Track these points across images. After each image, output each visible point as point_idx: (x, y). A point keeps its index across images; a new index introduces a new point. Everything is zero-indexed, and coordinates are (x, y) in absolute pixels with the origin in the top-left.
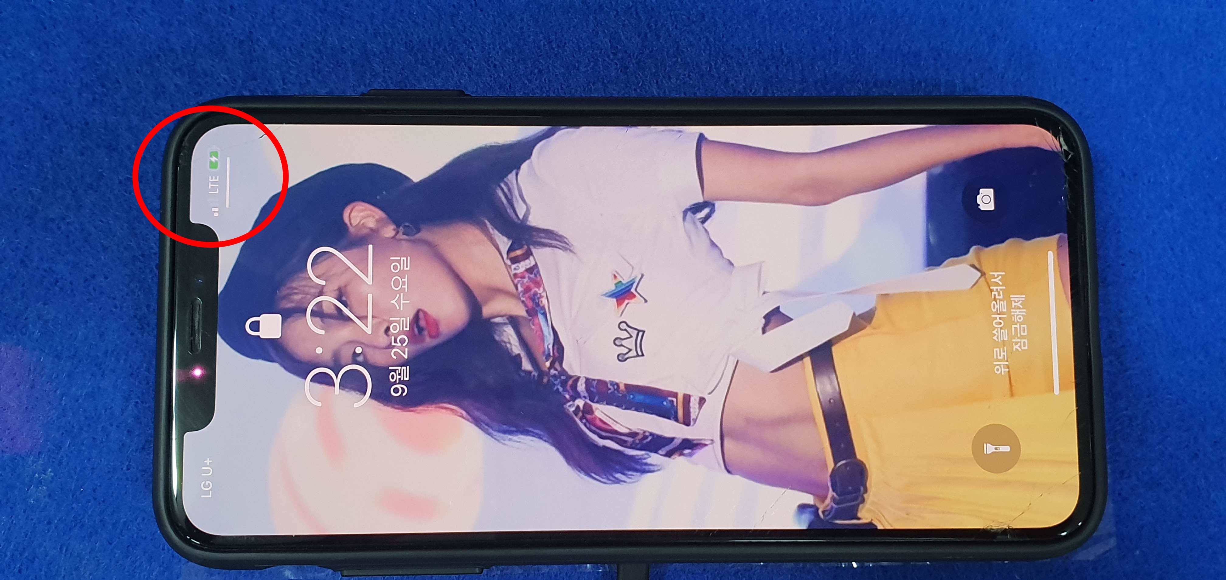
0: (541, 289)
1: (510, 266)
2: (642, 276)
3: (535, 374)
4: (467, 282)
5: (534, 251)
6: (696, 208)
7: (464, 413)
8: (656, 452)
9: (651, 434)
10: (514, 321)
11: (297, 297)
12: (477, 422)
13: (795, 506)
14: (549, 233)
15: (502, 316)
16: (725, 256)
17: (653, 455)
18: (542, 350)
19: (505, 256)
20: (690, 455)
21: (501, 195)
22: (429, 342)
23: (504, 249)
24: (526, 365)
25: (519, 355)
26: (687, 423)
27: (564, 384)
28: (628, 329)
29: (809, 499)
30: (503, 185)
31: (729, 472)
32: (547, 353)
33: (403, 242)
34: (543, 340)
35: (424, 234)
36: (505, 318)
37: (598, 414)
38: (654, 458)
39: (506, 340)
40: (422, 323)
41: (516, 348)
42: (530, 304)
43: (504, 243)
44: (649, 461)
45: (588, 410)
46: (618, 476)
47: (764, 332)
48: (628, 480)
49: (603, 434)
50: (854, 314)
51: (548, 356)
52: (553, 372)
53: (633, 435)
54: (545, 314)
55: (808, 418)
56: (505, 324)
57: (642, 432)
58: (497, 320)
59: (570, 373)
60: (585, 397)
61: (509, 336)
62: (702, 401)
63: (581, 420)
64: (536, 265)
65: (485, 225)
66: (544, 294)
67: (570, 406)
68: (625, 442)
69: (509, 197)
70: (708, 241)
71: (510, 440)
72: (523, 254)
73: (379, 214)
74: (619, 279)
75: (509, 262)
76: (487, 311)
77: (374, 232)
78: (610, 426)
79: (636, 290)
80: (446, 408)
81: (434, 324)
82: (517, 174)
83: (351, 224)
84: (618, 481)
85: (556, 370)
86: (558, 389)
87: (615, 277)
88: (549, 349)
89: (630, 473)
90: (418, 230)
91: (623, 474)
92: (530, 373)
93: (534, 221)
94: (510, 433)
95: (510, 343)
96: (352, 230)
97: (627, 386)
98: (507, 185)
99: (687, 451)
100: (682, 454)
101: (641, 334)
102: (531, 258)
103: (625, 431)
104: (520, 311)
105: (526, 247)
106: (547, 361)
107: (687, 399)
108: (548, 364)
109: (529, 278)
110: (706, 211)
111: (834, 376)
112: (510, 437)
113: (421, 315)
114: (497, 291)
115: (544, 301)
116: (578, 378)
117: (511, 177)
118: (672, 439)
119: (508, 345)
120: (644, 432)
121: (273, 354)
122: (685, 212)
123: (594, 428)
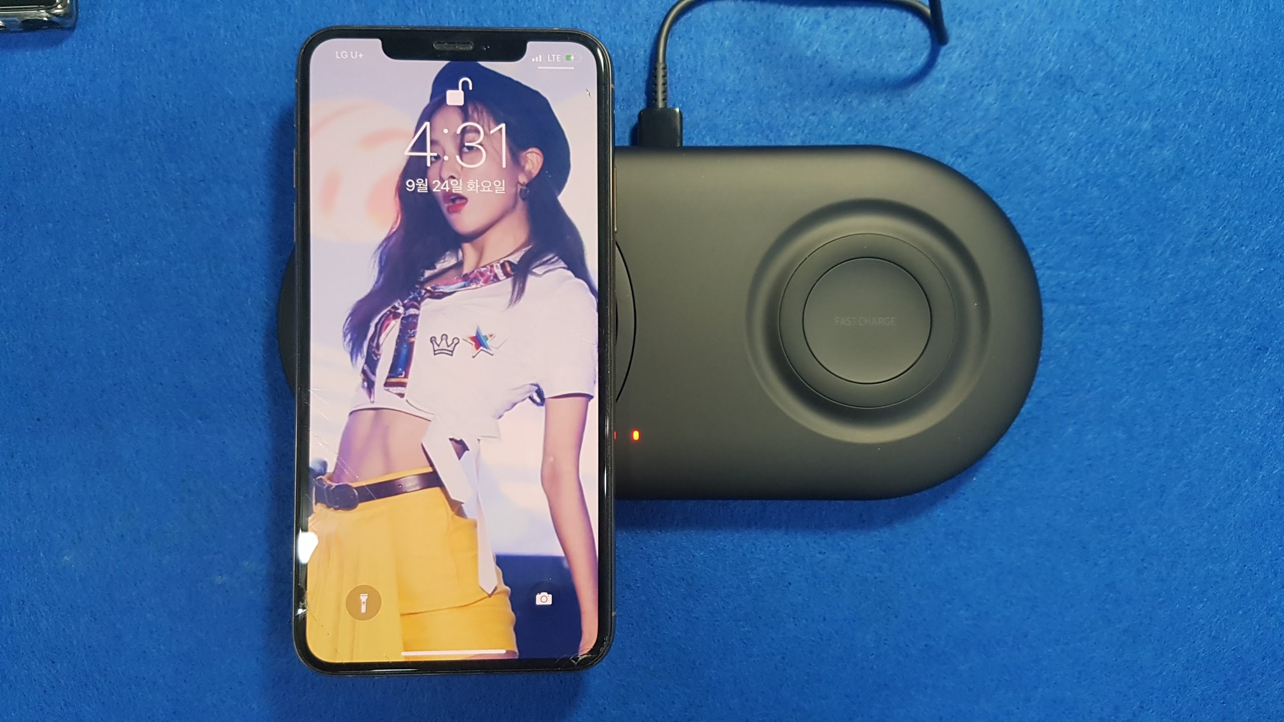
0: (483, 284)
1: (498, 263)
2: (492, 355)
3: (422, 279)
4: (488, 233)
5: (510, 279)
6: (540, 393)
7: (394, 230)
8: (366, 363)
9: (378, 360)
10: (459, 265)
11: (476, 116)
12: (388, 239)
13: (326, 460)
14: (522, 290)
15: (463, 257)
16: (506, 413)
17: (363, 361)
18: (439, 284)
19: (506, 259)
20: (363, 387)
21: (550, 256)
22: (444, 206)
23: (510, 259)
24: (428, 273)
25: (435, 268)
26: (387, 384)
27: (415, 299)
28: (453, 345)
29: (330, 469)
30: (556, 258)
31: (351, 413)
32: (437, 287)
33: (515, 189)
34: (446, 285)
35: (521, 204)
36: (462, 258)
37: (393, 322)
38: (361, 361)
39: (446, 259)
40: (458, 202)
41: (440, 266)
42: (472, 276)
43: (515, 259)
44: (359, 358)
45: (396, 316)
46: (349, 337)
47: (451, 439)
48: (345, 343)
49: (379, 326)
50: (463, 503)
51: (434, 288)
52: (423, 291)
53: (378, 347)
54: (465, 286)
55: (388, 470)
56: (458, 258)
57: (380, 353)
58: (460, 253)
59: (422, 304)
60: (405, 314)
61: (449, 261)
62: (402, 395)
63: (389, 311)
64: (499, 280)
65: (528, 246)
66: (479, 286)
67: (399, 303)
68: (373, 341)
69: (549, 262)
71: (375, 261)
72: (507, 271)
73: (535, 172)
74: (490, 339)
75: (501, 262)
76: (467, 246)
77: (523, 169)
78: (385, 330)
79: (482, 350)
80: (397, 218)
81: (456, 209)
82: (564, 268)
83: (529, 153)
84: (345, 336)
85: (425, 294)
86: (411, 295)
87: (491, 336)
88: (440, 289)
89: (351, 344)
90: (524, 199)
91: (350, 340)
92: (423, 275)
93: (531, 280)
94: (380, 262)
95: (444, 262)
96: (524, 153)
97: (413, 343)
98: (557, 261)
99: (366, 384)
100: (364, 381)
101: (450, 353)
102: (504, 277)
103: (381, 341)
104: (466, 270)
105: (513, 273)
106: (431, 288)
107: (403, 385)
108: (429, 288)
109: (490, 276)
110: (538, 400)
111: (418, 488)
112: (377, 261)
113: (464, 201)
114: (481, 254)
115: (474, 286)
116: (418, 308)
117: (562, 264)
118: (374, 374)
119: (442, 261)
120: (380, 355)
121: (436, 99)
122: (537, 385)
123: (383, 319)
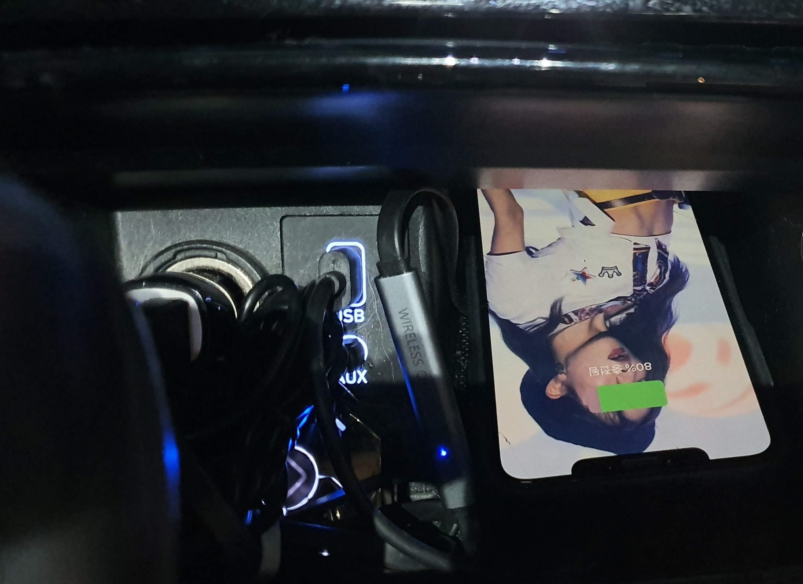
0: (586, 308)
1: (575, 322)
2: (571, 270)
3: (636, 307)
4: (588, 339)
5: (564, 313)
6: (530, 253)
7: (665, 333)
8: (667, 258)
9: (658, 260)
10: (607, 318)
12: (669, 327)
13: (681, 210)
14: (553, 308)
15: (605, 323)
17: (669, 258)
19: (569, 325)
20: (665, 246)
21: (532, 330)
22: (627, 352)
23: (565, 326)
24: (632, 310)
25: (627, 314)
26: (649, 248)
27: (638, 295)
28: (603, 273)
29: (676, 206)
30: (527, 330)
31: (670, 232)
32: (623, 303)
33: (568, 369)
34: (616, 305)
35: (562, 360)
37: (652, 281)
38: (671, 258)
39: (619, 320)
40: (616, 356)
41: (623, 316)
42: (596, 312)
43: (561, 326)
44: (672, 260)
45: (651, 284)
46: (684, 270)
47: (594, 225)
48: (685, 267)
49: (662, 278)
50: (578, 197)
51: (625, 303)
52: (633, 300)
53: (660, 267)
54: (601, 306)
55: (636, 209)
56: (610, 321)
57: (659, 264)
58: (608, 324)
59: (632, 293)
60: (644, 286)
61: (616, 319)
62: (635, 244)
63: (657, 287)
64: (573, 312)
65: (552, 335)
66: (589, 307)
67: (651, 292)
68: (664, 270)
69: (533, 326)
70: (547, 248)
71: (675, 313)
72: (567, 317)
73: (552, 382)
74: (575, 279)
75: (573, 323)
76: (603, 329)
77: (563, 383)
78: (657, 276)
79: (580, 272)
80: (664, 342)
81: (615, 351)
82: (519, 324)
83: (560, 395)
84: (687, 270)
85: (632, 299)
86: (643, 297)
87: (574, 280)
88: (621, 302)
89: (681, 266)
90: (559, 363)
91: (682, 268)
92: (635, 309)
93: (546, 313)
94: (671, 313)
95: (620, 318)
96: (564, 394)
97: (634, 271)
98: (526, 328)
100: (666, 249)
101: (604, 268)
102: (569, 314)
103: (659, 271)
104: (601, 316)
105: (563, 317)
106: (627, 303)
107: (635, 249)
108: (629, 302)
109: (581, 314)
111: (612, 201)
112: (674, 314)
113: (612, 357)
114: (591, 325)
115: (593, 307)
116: (634, 290)
117: (521, 327)
118: (659, 253)
119: (622, 319)
120: (657, 263)
122: (533, 257)
123: (661, 281)
